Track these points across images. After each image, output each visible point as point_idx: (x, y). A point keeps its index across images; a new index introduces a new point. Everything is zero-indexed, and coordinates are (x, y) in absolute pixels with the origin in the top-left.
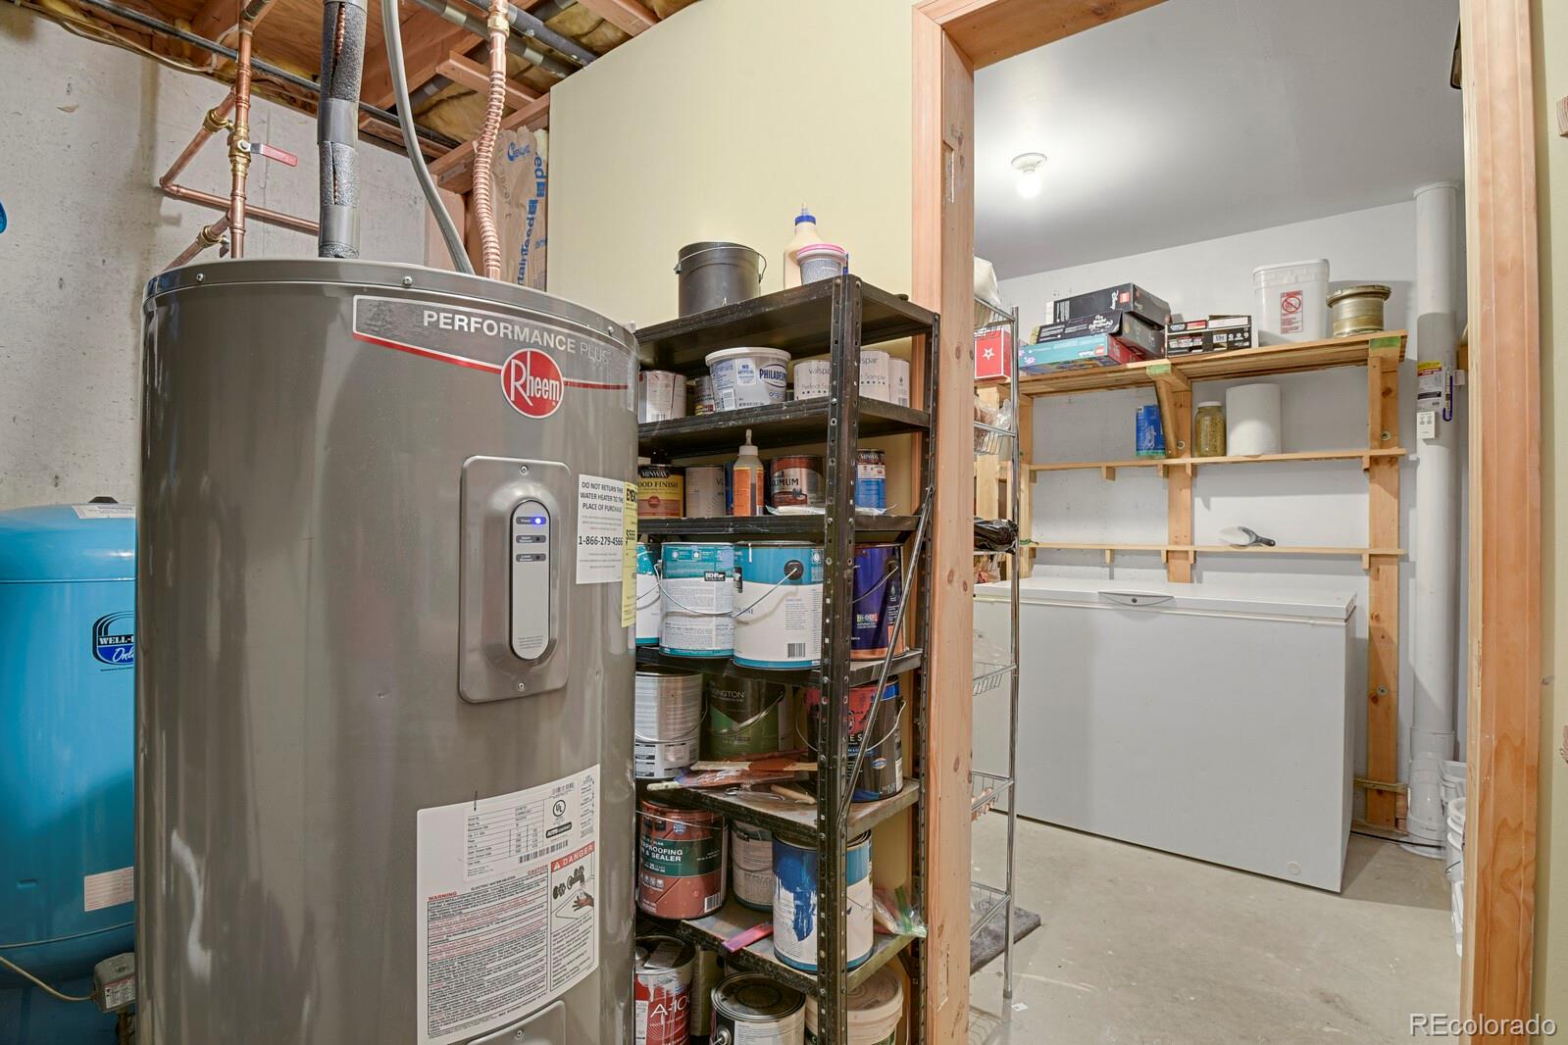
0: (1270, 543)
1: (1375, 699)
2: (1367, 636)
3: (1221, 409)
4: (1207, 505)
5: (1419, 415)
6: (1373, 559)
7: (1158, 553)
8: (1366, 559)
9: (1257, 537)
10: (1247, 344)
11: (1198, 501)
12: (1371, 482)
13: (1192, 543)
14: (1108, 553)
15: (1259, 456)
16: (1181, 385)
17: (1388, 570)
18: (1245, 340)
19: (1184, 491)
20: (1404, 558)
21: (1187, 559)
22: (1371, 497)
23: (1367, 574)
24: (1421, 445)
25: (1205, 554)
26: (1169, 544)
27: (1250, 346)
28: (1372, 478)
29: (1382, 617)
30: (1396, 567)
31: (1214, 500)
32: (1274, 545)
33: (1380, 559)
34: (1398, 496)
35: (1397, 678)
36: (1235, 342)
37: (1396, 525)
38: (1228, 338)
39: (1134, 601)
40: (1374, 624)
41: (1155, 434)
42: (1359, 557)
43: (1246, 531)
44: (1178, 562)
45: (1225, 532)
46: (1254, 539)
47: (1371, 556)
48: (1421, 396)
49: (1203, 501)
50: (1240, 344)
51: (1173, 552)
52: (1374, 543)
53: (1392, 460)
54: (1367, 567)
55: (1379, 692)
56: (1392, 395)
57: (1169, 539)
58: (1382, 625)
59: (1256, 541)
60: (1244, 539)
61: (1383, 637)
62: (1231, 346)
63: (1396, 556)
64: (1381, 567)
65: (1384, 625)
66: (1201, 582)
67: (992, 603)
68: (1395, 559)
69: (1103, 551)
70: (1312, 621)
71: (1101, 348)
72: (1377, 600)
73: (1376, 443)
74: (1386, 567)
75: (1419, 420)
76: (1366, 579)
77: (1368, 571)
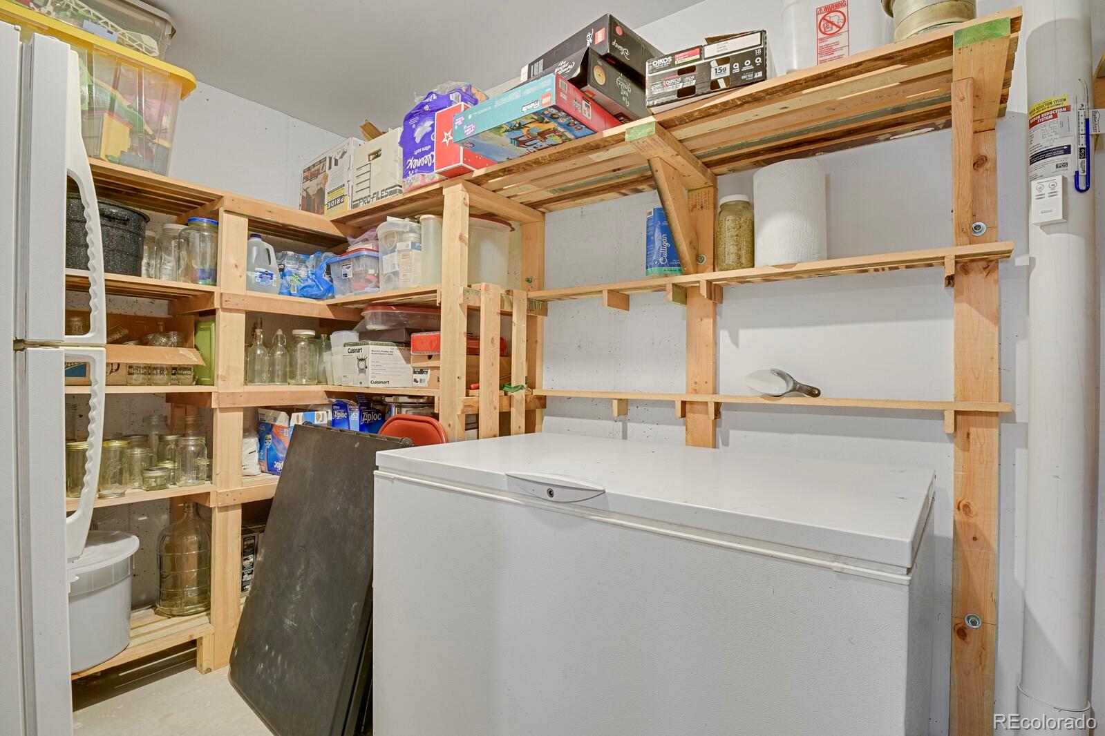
0: (813, 392)
1: (961, 633)
2: (951, 535)
3: (749, 206)
4: (735, 341)
5: (1034, 184)
6: (959, 417)
7: (672, 404)
8: (950, 417)
9: (795, 383)
10: (760, 74)
11: (724, 335)
12: (956, 301)
13: (715, 392)
14: (615, 403)
15: (794, 265)
16: (697, 177)
17: (982, 434)
18: (756, 70)
19: (705, 320)
20: (1008, 417)
21: (707, 413)
22: (956, 325)
23: (951, 442)
24: (1036, 234)
25: (732, 407)
26: (688, 392)
27: (764, 78)
28: (958, 295)
29: (974, 507)
30: (996, 431)
31: (743, 334)
32: (818, 395)
33: (972, 418)
34: (996, 319)
35: (996, 603)
36: (741, 73)
37: (997, 366)
38: (732, 69)
39: (551, 493)
40: (961, 517)
41: (668, 245)
42: (940, 415)
43: (781, 375)
44: (696, 416)
45: (756, 376)
46: (790, 387)
47: (957, 413)
48: (1036, 158)
49: (731, 336)
50: (750, 77)
51: (692, 403)
52: (962, 394)
53: (989, 263)
54: (951, 430)
55: (969, 624)
56: (988, 165)
57: (687, 388)
58: (972, 521)
59: (794, 390)
60: (780, 387)
61: (975, 539)
62: (735, 82)
63: (997, 414)
64: (973, 430)
65: (977, 520)
66: (727, 445)
67: (392, 480)
68: (995, 419)
69: (610, 401)
70: (837, 565)
71: (547, 95)
72: (967, 480)
73: (966, 239)
74: (980, 430)
75: (1034, 193)
76: (951, 447)
77: (953, 437)
